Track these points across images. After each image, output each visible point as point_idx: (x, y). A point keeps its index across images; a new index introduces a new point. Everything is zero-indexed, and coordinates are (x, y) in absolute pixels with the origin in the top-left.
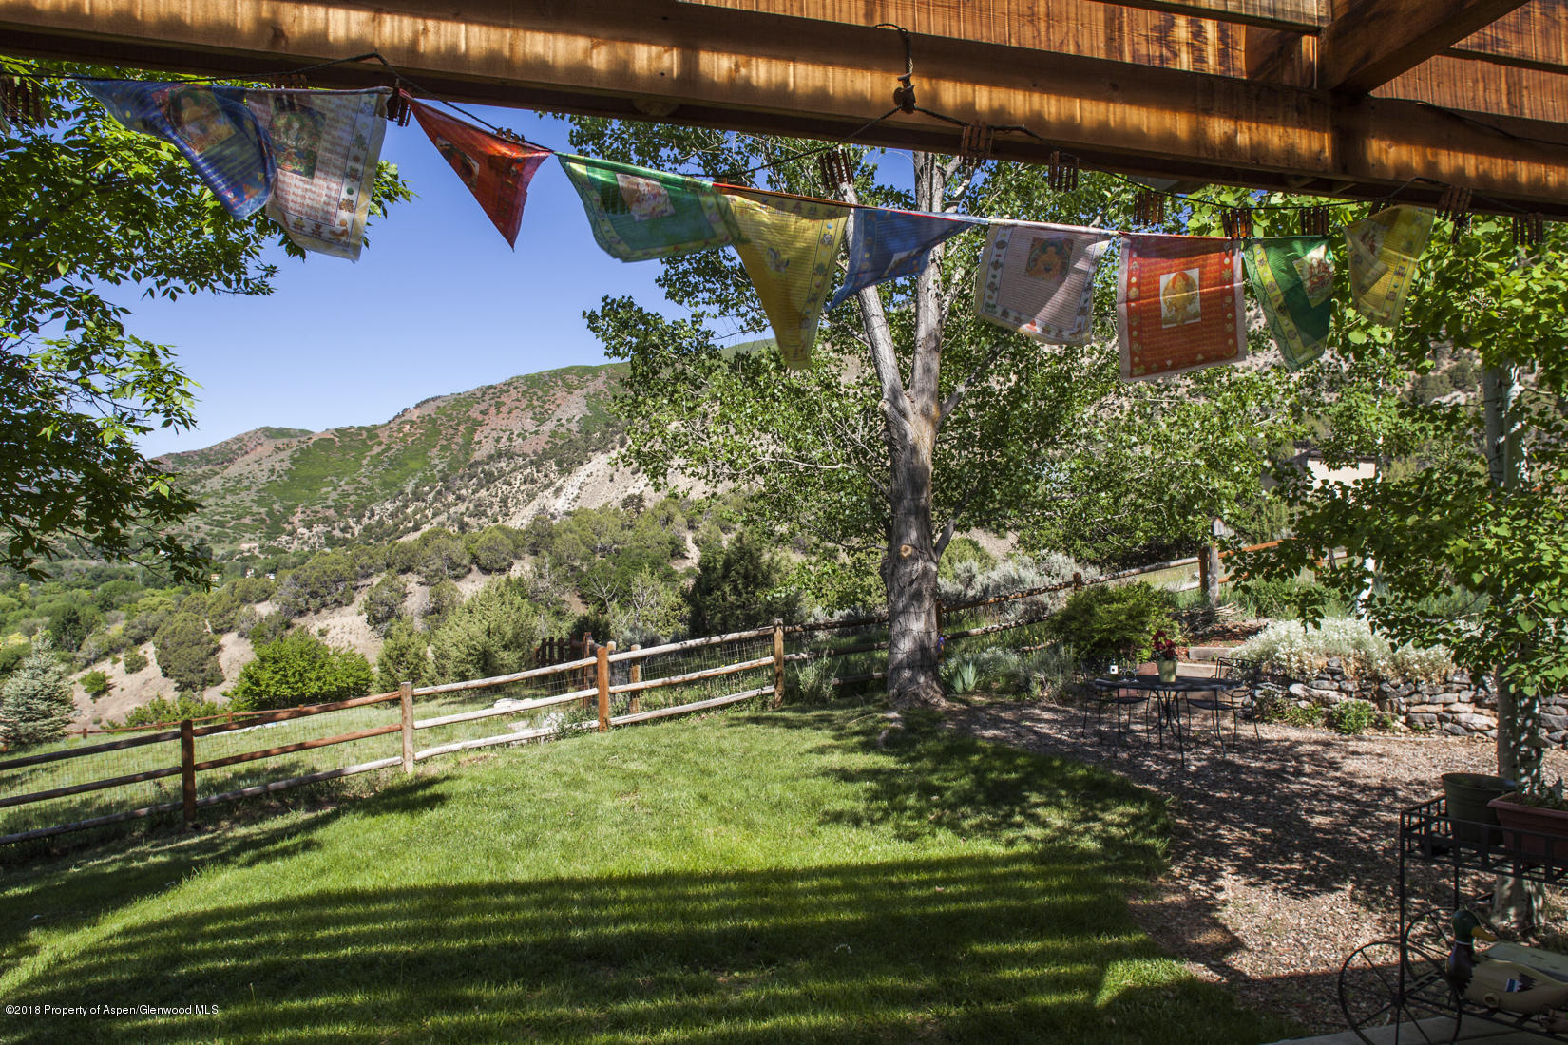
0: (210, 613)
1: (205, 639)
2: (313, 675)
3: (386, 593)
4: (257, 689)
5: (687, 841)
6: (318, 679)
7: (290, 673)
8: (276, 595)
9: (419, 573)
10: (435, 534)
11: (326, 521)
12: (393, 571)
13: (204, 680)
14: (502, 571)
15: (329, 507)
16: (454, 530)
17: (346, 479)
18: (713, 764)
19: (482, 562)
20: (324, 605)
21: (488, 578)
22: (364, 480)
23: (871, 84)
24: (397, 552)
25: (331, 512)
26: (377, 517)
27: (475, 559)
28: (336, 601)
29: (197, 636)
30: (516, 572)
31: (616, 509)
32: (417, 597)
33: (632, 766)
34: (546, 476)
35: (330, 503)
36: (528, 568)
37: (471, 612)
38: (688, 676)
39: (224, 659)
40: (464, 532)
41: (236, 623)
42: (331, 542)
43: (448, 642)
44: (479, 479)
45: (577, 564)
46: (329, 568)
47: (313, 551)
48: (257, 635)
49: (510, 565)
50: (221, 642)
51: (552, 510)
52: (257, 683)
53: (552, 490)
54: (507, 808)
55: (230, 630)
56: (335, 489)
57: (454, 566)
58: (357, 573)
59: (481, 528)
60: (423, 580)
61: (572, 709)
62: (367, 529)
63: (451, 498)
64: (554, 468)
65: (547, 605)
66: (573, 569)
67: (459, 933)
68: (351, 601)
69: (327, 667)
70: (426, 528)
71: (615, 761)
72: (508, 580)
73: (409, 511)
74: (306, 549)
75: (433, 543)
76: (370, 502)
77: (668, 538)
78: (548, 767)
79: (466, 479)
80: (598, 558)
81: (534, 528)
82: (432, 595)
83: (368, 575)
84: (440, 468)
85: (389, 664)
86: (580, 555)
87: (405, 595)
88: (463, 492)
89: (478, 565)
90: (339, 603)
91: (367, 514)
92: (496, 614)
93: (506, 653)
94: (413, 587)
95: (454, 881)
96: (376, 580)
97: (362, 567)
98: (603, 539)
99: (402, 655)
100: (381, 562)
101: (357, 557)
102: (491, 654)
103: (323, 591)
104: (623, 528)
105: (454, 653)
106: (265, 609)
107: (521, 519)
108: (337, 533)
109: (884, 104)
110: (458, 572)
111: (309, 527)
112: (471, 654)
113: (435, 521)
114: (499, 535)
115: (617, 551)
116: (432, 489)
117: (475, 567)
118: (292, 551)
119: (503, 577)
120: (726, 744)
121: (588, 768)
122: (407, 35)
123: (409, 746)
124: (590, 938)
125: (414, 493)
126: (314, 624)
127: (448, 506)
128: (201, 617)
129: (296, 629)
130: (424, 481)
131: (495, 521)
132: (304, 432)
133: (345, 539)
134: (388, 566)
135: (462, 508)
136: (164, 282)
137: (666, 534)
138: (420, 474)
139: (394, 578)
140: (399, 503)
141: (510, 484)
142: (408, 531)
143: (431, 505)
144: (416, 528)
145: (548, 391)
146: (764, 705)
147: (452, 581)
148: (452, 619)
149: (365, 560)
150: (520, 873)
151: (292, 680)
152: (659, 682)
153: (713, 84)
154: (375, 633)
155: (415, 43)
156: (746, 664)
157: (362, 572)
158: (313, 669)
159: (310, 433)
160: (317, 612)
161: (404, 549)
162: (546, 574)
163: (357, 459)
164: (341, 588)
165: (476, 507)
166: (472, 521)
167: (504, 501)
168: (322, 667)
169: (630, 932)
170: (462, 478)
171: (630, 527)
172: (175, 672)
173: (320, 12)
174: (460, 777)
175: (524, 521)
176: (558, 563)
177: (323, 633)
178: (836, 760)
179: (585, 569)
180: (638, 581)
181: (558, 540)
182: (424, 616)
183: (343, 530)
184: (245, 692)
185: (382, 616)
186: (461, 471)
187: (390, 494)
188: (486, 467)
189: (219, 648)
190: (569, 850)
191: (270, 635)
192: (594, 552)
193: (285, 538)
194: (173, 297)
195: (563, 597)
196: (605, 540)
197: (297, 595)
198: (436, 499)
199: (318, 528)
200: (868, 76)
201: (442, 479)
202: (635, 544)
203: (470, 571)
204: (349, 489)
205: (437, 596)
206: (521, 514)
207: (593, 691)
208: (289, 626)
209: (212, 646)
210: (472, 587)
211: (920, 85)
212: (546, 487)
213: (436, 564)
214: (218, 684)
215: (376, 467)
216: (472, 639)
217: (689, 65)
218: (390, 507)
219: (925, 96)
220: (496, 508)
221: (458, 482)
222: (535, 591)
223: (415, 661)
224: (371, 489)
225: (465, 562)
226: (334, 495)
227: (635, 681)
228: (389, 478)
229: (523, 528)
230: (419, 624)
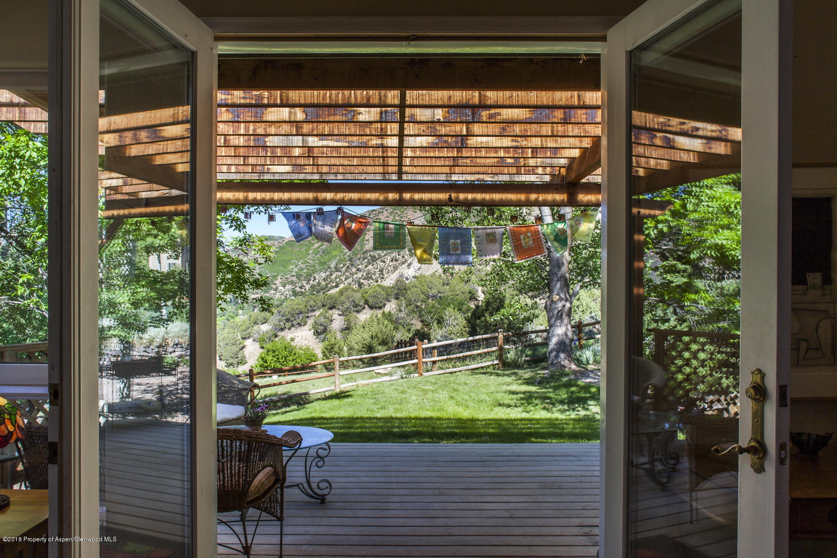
0: (240, 329)
1: (238, 342)
2: (291, 358)
3: (322, 320)
4: (266, 365)
5: (442, 409)
6: (293, 360)
7: (280, 357)
8: (270, 320)
9: (339, 309)
10: (346, 289)
11: (292, 283)
12: (326, 308)
13: (238, 362)
14: (380, 308)
15: (293, 276)
16: (356, 287)
17: (302, 261)
18: (460, 388)
19: (370, 304)
20: (293, 326)
21: (372, 311)
22: (310, 262)
23: (443, 196)
24: (328, 299)
25: (294, 279)
26: (317, 281)
27: (366, 302)
28: (298, 324)
29: (234, 341)
30: (387, 309)
31: (440, 275)
32: (338, 322)
33: (426, 387)
34: (403, 257)
35: (294, 274)
36: (394, 306)
37: (364, 328)
38: (458, 355)
39: (246, 352)
40: (361, 288)
41: (251, 334)
42: (295, 294)
43: (354, 342)
44: (368, 260)
45: (419, 304)
46: (295, 307)
47: (286, 299)
48: (262, 341)
49: (385, 305)
50: (245, 344)
51: (406, 276)
52: (266, 362)
53: (406, 265)
54: (375, 398)
55: (249, 338)
56: (296, 267)
57: (356, 306)
58: (308, 310)
59: (370, 286)
60: (341, 313)
61: (407, 368)
62: (312, 287)
63: (354, 270)
64: (407, 253)
65: (403, 326)
66: (417, 307)
67: (357, 428)
68: (305, 323)
69: (297, 355)
70: (342, 286)
71: (421, 385)
72: (383, 313)
73: (333, 277)
74: (283, 297)
75: (345, 294)
76: (314, 273)
77: (468, 290)
78: (393, 387)
79: (361, 260)
80: (430, 301)
81: (396, 285)
82: (346, 321)
83: (313, 311)
84: (348, 254)
85: (326, 352)
86: (421, 299)
87: (332, 321)
88: (360, 267)
89: (368, 305)
90: (300, 325)
91: (312, 279)
92: (375, 329)
93: (380, 347)
94: (335, 316)
95: (356, 416)
96: (317, 313)
97: (311, 307)
98: (433, 291)
99: (332, 348)
100: (320, 304)
101: (308, 301)
102: (373, 347)
103: (292, 319)
104: (444, 285)
105: (356, 346)
106: (265, 328)
107: (390, 281)
108: (298, 289)
109: (445, 201)
110: (358, 308)
111: (284, 286)
112: (364, 347)
113: (346, 282)
114: (379, 289)
115: (440, 297)
116: (344, 265)
117: (366, 306)
118: (276, 298)
119: (381, 311)
120: (468, 382)
121: (409, 388)
122: (342, 197)
123: (337, 383)
124: (400, 432)
125: (335, 268)
126: (288, 335)
127: (353, 274)
128: (236, 331)
129: (280, 337)
130: (341, 261)
131: (377, 281)
132: (281, 238)
133: (302, 292)
134: (323, 306)
135: (360, 275)
136: (257, 209)
137: (467, 288)
138: (338, 258)
139: (326, 312)
140: (328, 273)
141: (384, 262)
142: (332, 288)
143: (344, 274)
144: (337, 286)
145: (403, 211)
146: (494, 369)
147: (355, 314)
148: (354, 331)
149: (312, 303)
150: (379, 415)
151: (281, 361)
152: (445, 357)
153: (406, 200)
154: (317, 340)
155: (344, 198)
156: (486, 350)
157: (310, 309)
158: (291, 356)
159: (284, 238)
160: (289, 329)
161: (331, 297)
162: (403, 310)
163: (306, 250)
164: (301, 317)
165: (367, 274)
166: (365, 282)
167: (381, 271)
168: (295, 355)
169: (414, 430)
170: (359, 259)
171: (448, 284)
172: (225, 358)
173: (325, 194)
174: (358, 390)
175: (392, 282)
176: (409, 304)
177: (292, 340)
178: (514, 387)
179: (423, 307)
180: (447, 313)
181: (408, 292)
182: (341, 332)
183: (301, 288)
184: (261, 366)
185: (321, 331)
186: (359, 256)
187: (323, 268)
188: (372, 253)
189: (244, 347)
190: (396, 410)
191: (268, 341)
192: (428, 298)
193: (273, 292)
194: (260, 214)
195: (412, 322)
196: (434, 291)
197: (280, 321)
198: (346, 271)
199: (289, 287)
200: (442, 194)
201: (349, 260)
202: (450, 293)
203: (364, 308)
204: (303, 266)
205: (348, 321)
206: (391, 277)
207: (415, 361)
208: (276, 336)
209: (241, 345)
210: (364, 316)
211: (453, 195)
212: (403, 263)
213: (347, 304)
214: (244, 364)
215: (316, 254)
216: (364, 340)
217: (401, 197)
218: (323, 275)
219: (455, 197)
220: (377, 275)
221: (358, 261)
222: (397, 319)
223: (338, 351)
224: (314, 266)
225: (362, 303)
226: (296, 270)
227: (434, 356)
228: (323, 260)
229: (391, 285)
230: (339, 336)
